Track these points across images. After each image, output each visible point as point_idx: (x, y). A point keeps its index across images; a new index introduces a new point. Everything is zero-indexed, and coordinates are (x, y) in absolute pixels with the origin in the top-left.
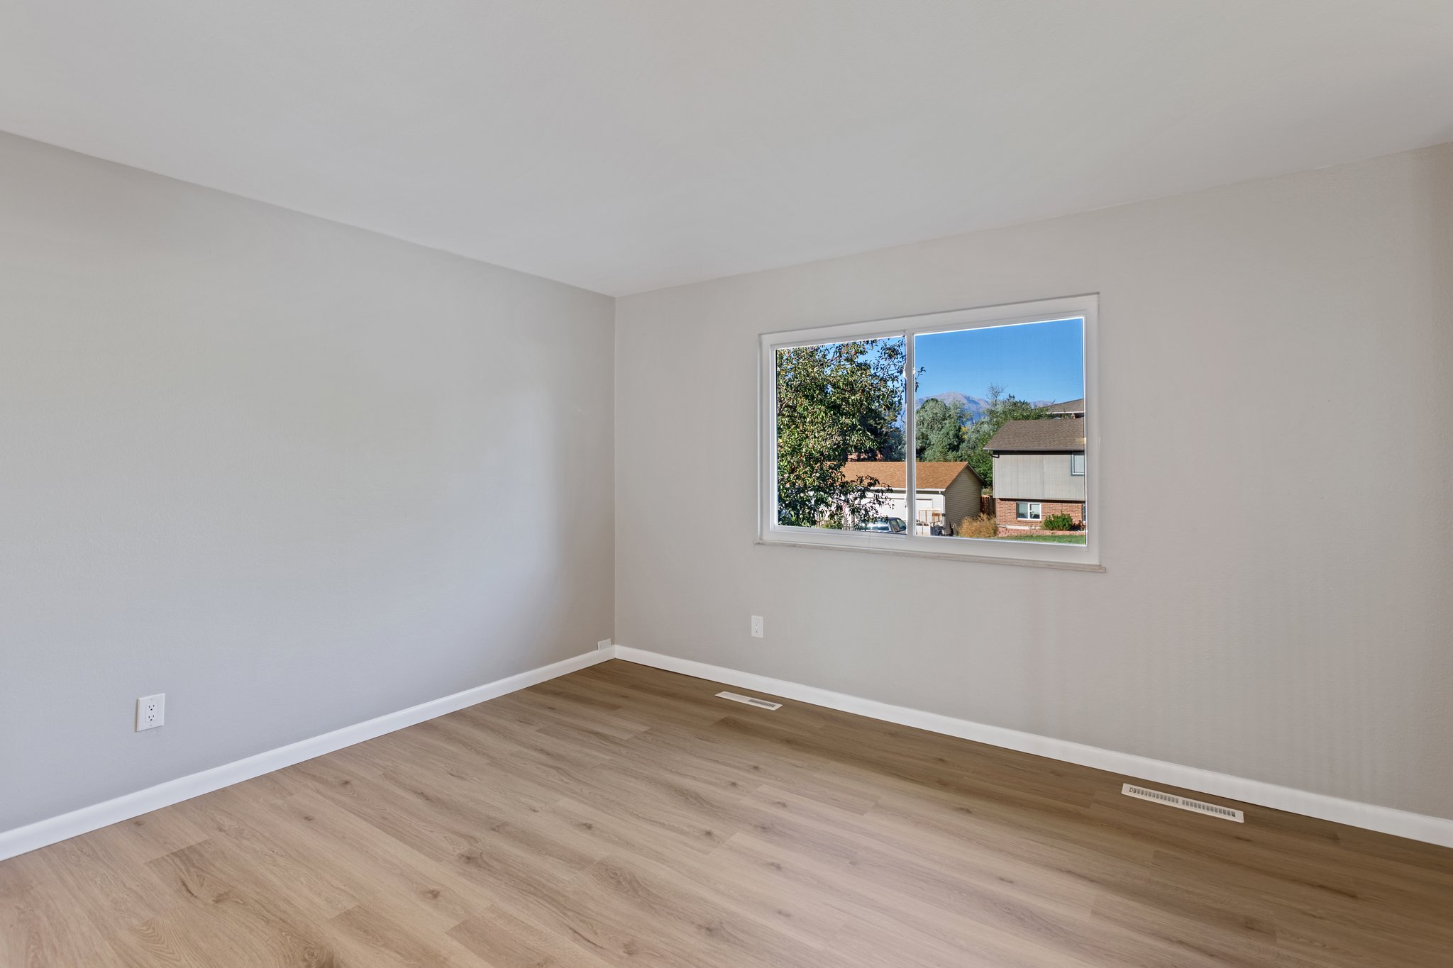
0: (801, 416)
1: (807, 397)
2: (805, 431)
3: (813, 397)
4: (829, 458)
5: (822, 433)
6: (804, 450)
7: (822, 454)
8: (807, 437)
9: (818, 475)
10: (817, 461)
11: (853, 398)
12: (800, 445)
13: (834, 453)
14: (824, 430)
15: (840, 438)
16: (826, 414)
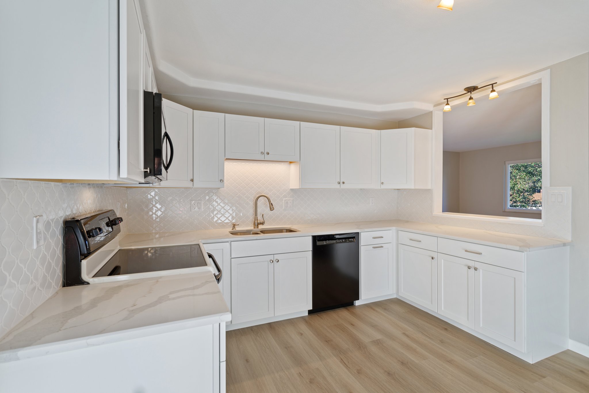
0: (514, 176)
1: (517, 169)
2: (516, 181)
3: (520, 169)
4: (527, 191)
5: (524, 182)
6: (516, 188)
7: (524, 190)
8: (517, 184)
9: (522, 197)
10: (521, 192)
11: (539, 169)
12: (514, 187)
13: (530, 189)
14: (525, 181)
15: (532, 184)
16: (526, 175)
